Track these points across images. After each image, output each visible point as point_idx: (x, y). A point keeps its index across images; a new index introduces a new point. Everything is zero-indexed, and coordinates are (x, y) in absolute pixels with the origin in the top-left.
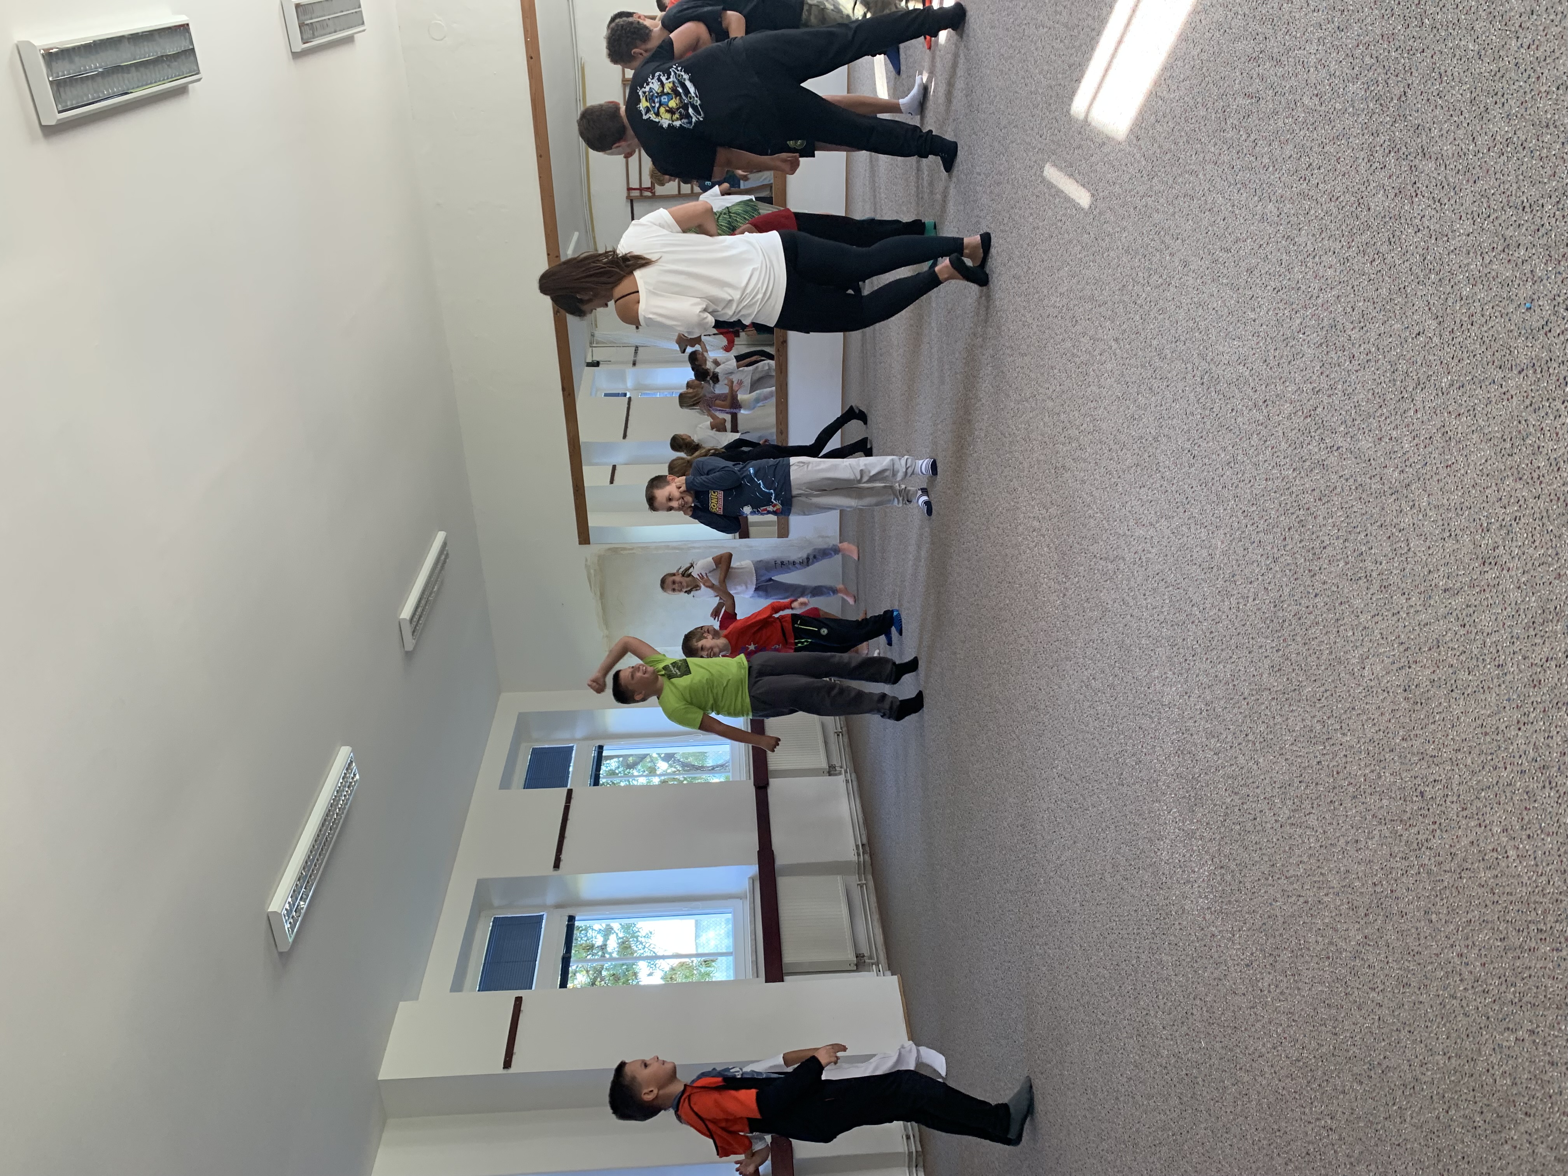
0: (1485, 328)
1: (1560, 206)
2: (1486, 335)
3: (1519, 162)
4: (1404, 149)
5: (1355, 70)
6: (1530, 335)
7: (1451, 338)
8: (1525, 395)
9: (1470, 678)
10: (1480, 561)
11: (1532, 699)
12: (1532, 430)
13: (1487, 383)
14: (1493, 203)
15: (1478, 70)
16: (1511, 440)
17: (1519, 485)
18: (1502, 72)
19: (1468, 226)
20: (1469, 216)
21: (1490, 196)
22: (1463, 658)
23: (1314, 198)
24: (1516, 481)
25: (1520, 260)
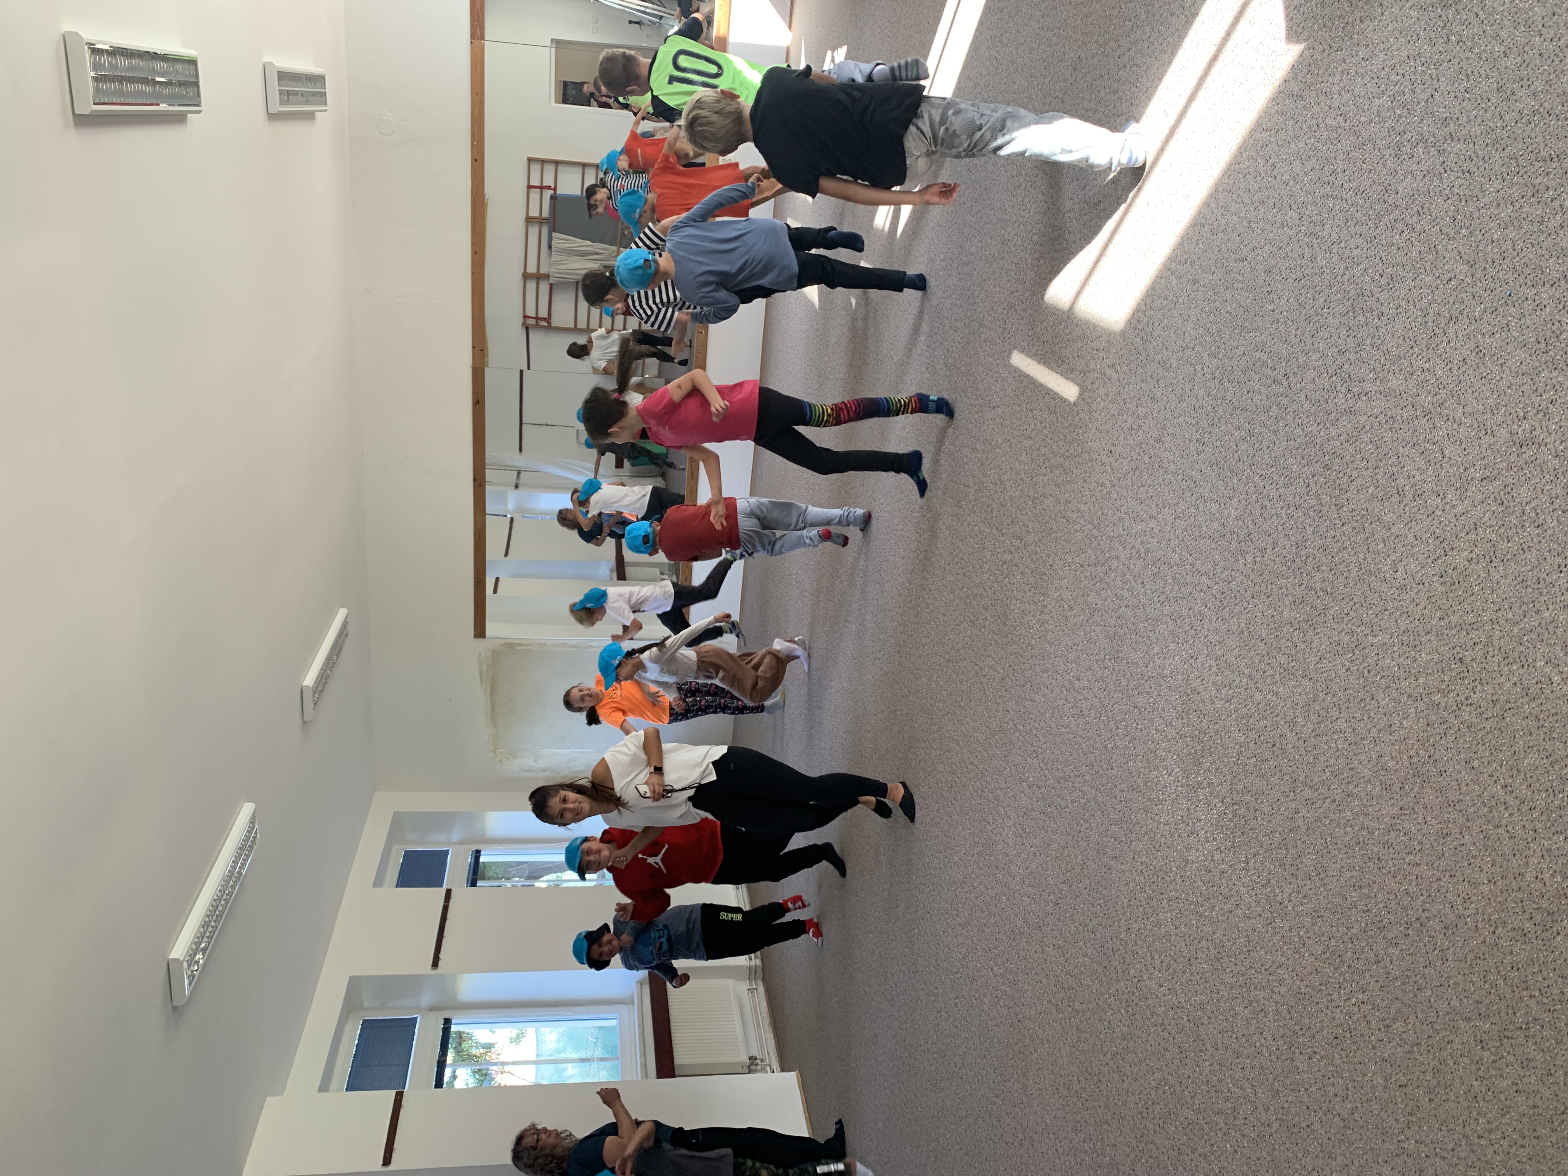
0: (1517, 259)
2: (1518, 264)
4: (1432, 139)
5: (1381, 88)
6: (1561, 254)
7: (1483, 275)
8: (1558, 302)
9: (1510, 545)
10: (1518, 446)
13: (1520, 302)
14: (1521, 162)
15: (1504, 66)
16: (1545, 340)
17: (1555, 374)
18: (1527, 62)
19: (1498, 184)
20: (1498, 177)
21: (1518, 157)
22: (1501, 531)
23: (1339, 196)
24: (1551, 372)
25: (1550, 199)
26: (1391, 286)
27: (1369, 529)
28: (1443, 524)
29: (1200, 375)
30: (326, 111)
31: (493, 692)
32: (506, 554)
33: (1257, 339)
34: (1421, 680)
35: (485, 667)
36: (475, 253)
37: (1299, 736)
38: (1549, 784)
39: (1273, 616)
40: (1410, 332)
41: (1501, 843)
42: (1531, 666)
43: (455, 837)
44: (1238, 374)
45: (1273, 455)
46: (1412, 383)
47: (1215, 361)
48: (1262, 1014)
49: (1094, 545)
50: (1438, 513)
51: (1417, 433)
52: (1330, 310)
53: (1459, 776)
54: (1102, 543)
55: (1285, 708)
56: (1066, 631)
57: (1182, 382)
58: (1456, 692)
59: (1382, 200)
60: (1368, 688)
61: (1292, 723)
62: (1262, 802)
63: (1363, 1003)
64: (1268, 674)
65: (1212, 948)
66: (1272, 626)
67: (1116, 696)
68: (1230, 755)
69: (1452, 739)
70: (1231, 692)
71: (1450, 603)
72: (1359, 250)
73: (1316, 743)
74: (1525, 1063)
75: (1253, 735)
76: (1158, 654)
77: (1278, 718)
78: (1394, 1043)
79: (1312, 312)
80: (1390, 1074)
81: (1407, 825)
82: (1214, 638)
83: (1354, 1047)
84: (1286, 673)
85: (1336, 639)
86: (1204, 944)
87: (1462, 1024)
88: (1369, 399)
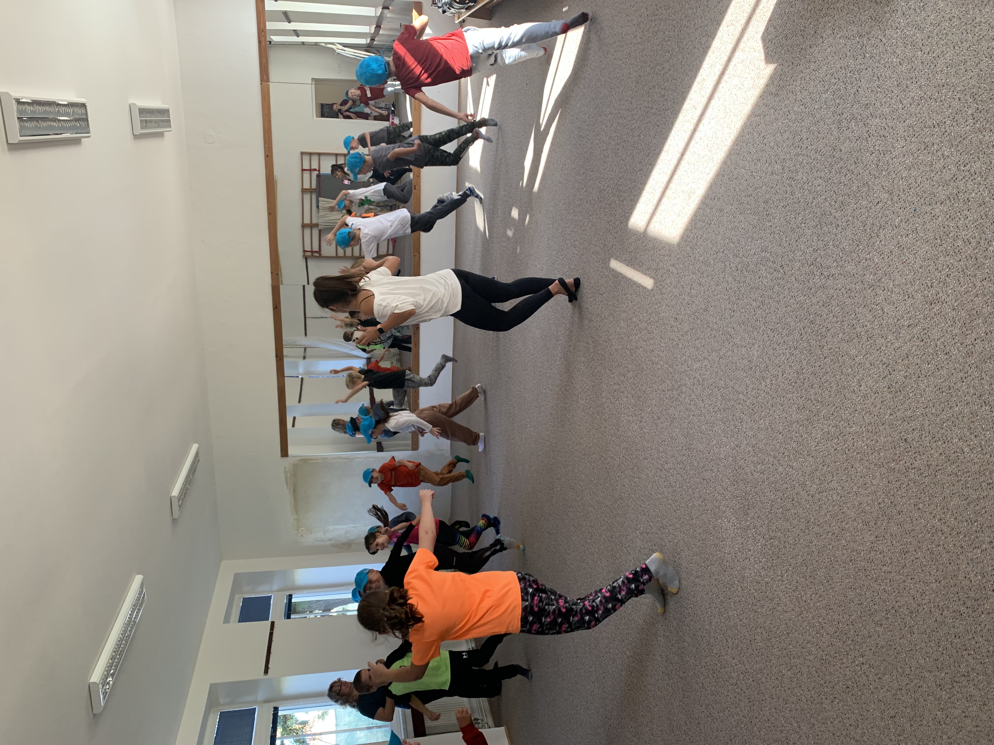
0: (919, 188)
1: (955, 120)
2: (919, 192)
3: (929, 106)
4: (860, 117)
5: (826, 87)
6: (945, 184)
7: (898, 199)
8: (946, 213)
9: (929, 366)
10: (929, 304)
11: (969, 363)
12: (952, 229)
13: (922, 215)
14: (915, 129)
15: (900, 70)
16: (940, 238)
17: (947, 258)
18: (914, 67)
19: (902, 143)
20: (902, 138)
21: (914, 126)
22: (924, 357)
23: (806, 154)
24: (946, 257)
25: (935, 151)
26: (842, 208)
27: (841, 360)
28: (887, 355)
29: (728, 268)
30: (171, 131)
31: (294, 491)
32: (300, 401)
33: (762, 244)
34: (882, 454)
35: (289, 475)
36: (269, 214)
37: (808, 493)
38: (968, 517)
39: (786, 418)
40: (856, 236)
41: (941, 556)
42: (950, 442)
43: (275, 587)
44: (752, 267)
45: (778, 316)
46: (860, 267)
47: (737, 260)
48: (800, 674)
49: (670, 377)
50: (883, 348)
51: (866, 299)
52: (806, 225)
53: (911, 514)
54: (675, 376)
55: (798, 476)
56: (657, 433)
57: (717, 273)
58: (904, 461)
59: (832, 156)
60: (849, 461)
61: (803, 485)
62: (788, 537)
63: (863, 664)
64: (785, 454)
65: (764, 632)
66: (786, 424)
67: (691, 472)
68: (766, 507)
69: (904, 490)
70: (763, 467)
71: (896, 405)
72: (820, 187)
73: (820, 497)
74: (969, 698)
75: (779, 494)
76: (715, 445)
77: (794, 483)
78: (885, 689)
79: (795, 226)
80: (884, 710)
81: (881, 547)
82: (750, 433)
83: (860, 693)
84: (797, 453)
85: (827, 430)
86: (759, 630)
87: (927, 674)
88: (835, 279)
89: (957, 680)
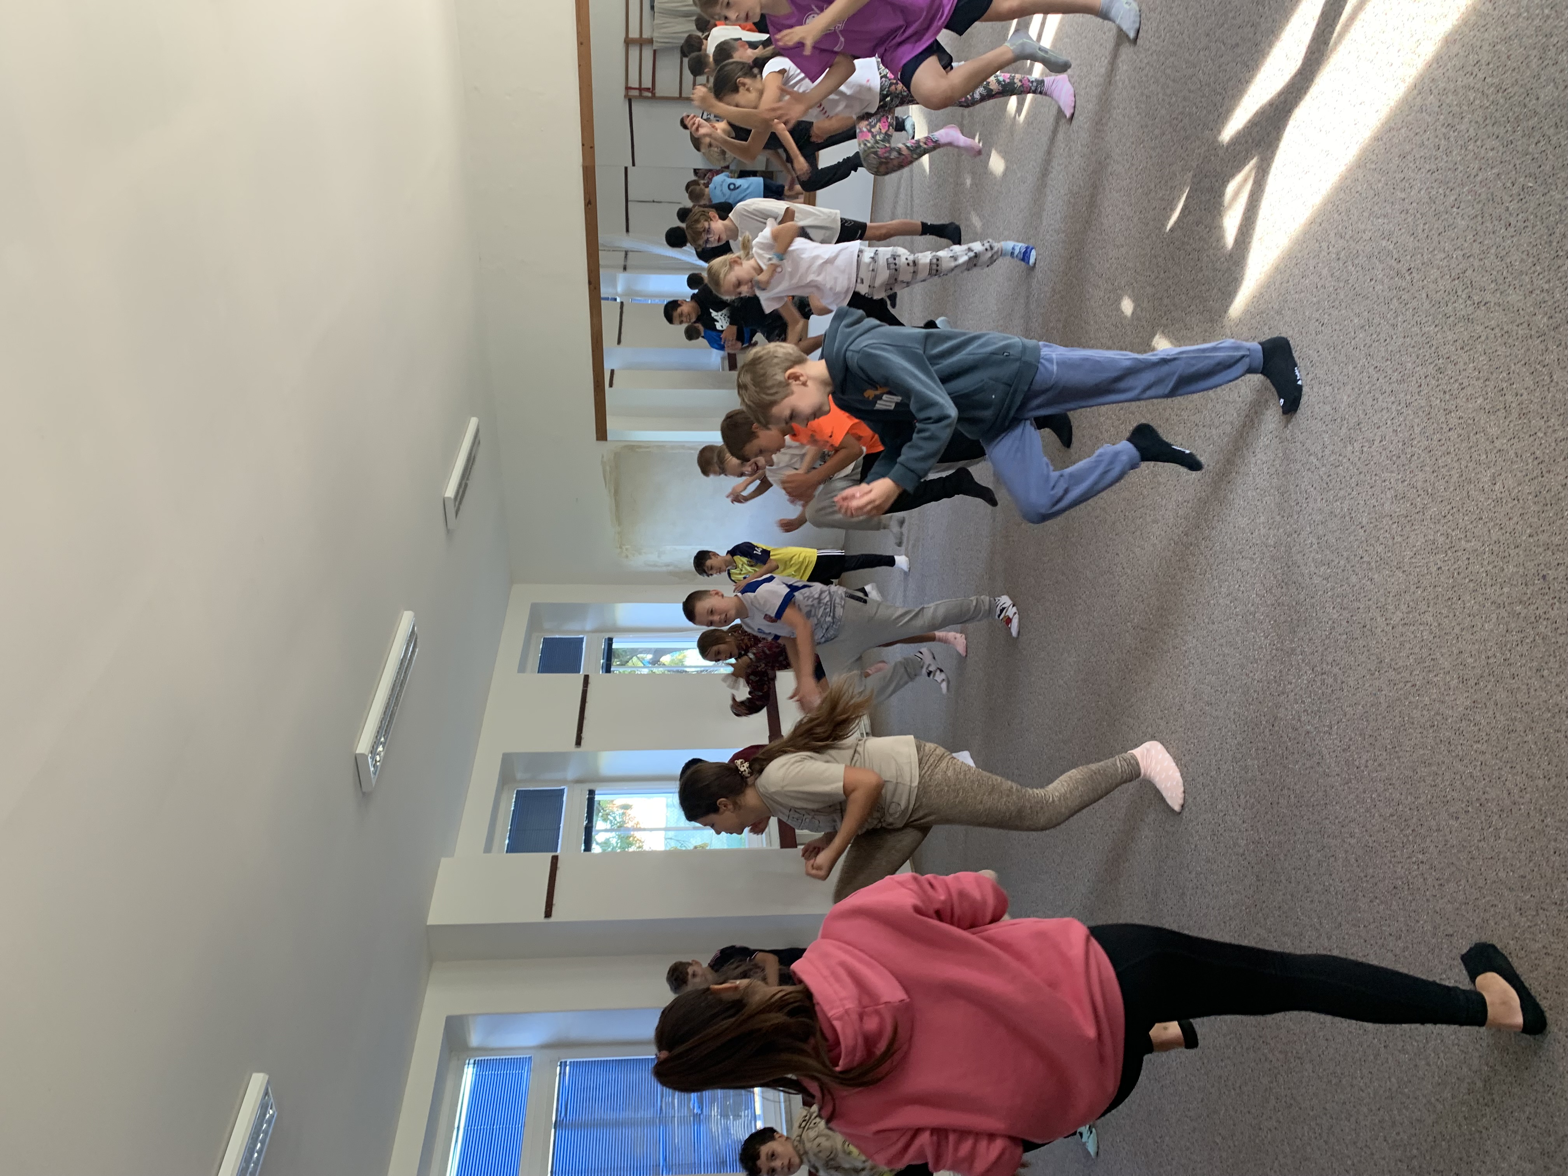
26: (1522, 197)
27: (1473, 439)
28: (1543, 446)
29: (1324, 253)
31: (616, 491)
33: (1385, 226)
34: (1506, 590)
35: (608, 468)
37: (1388, 622)
39: (1374, 506)
40: (1535, 249)
43: (589, 626)
44: (1362, 260)
45: (1390, 349)
46: (1530, 300)
47: (1342, 243)
48: (1332, 859)
49: (1210, 406)
50: (1540, 434)
51: (1529, 353)
52: (1459, 210)
53: (1529, 681)
54: (1218, 406)
55: (1378, 594)
56: (1178, 487)
57: (1306, 256)
58: (1536, 606)
59: (1522, 104)
60: (1456, 589)
61: (1383, 609)
62: (1349, 676)
63: (1422, 862)
64: (1364, 559)
65: (1292, 796)
66: (1373, 515)
67: (1221, 556)
68: (1324, 628)
69: (1526, 647)
70: (1329, 571)
71: (1540, 522)
72: (1495, 151)
73: (1404, 630)
74: (1556, 933)
75: (1345, 613)
76: (1263, 523)
77: (1371, 602)
78: (1446, 900)
79: (1442, 209)
80: (1439, 925)
81: (1478, 717)
82: (1319, 518)
83: (1410, 898)
84: (1382, 562)
85: (1432, 538)
86: (1285, 791)
87: (1506, 893)
88: (1488, 309)
89: (1544, 906)
